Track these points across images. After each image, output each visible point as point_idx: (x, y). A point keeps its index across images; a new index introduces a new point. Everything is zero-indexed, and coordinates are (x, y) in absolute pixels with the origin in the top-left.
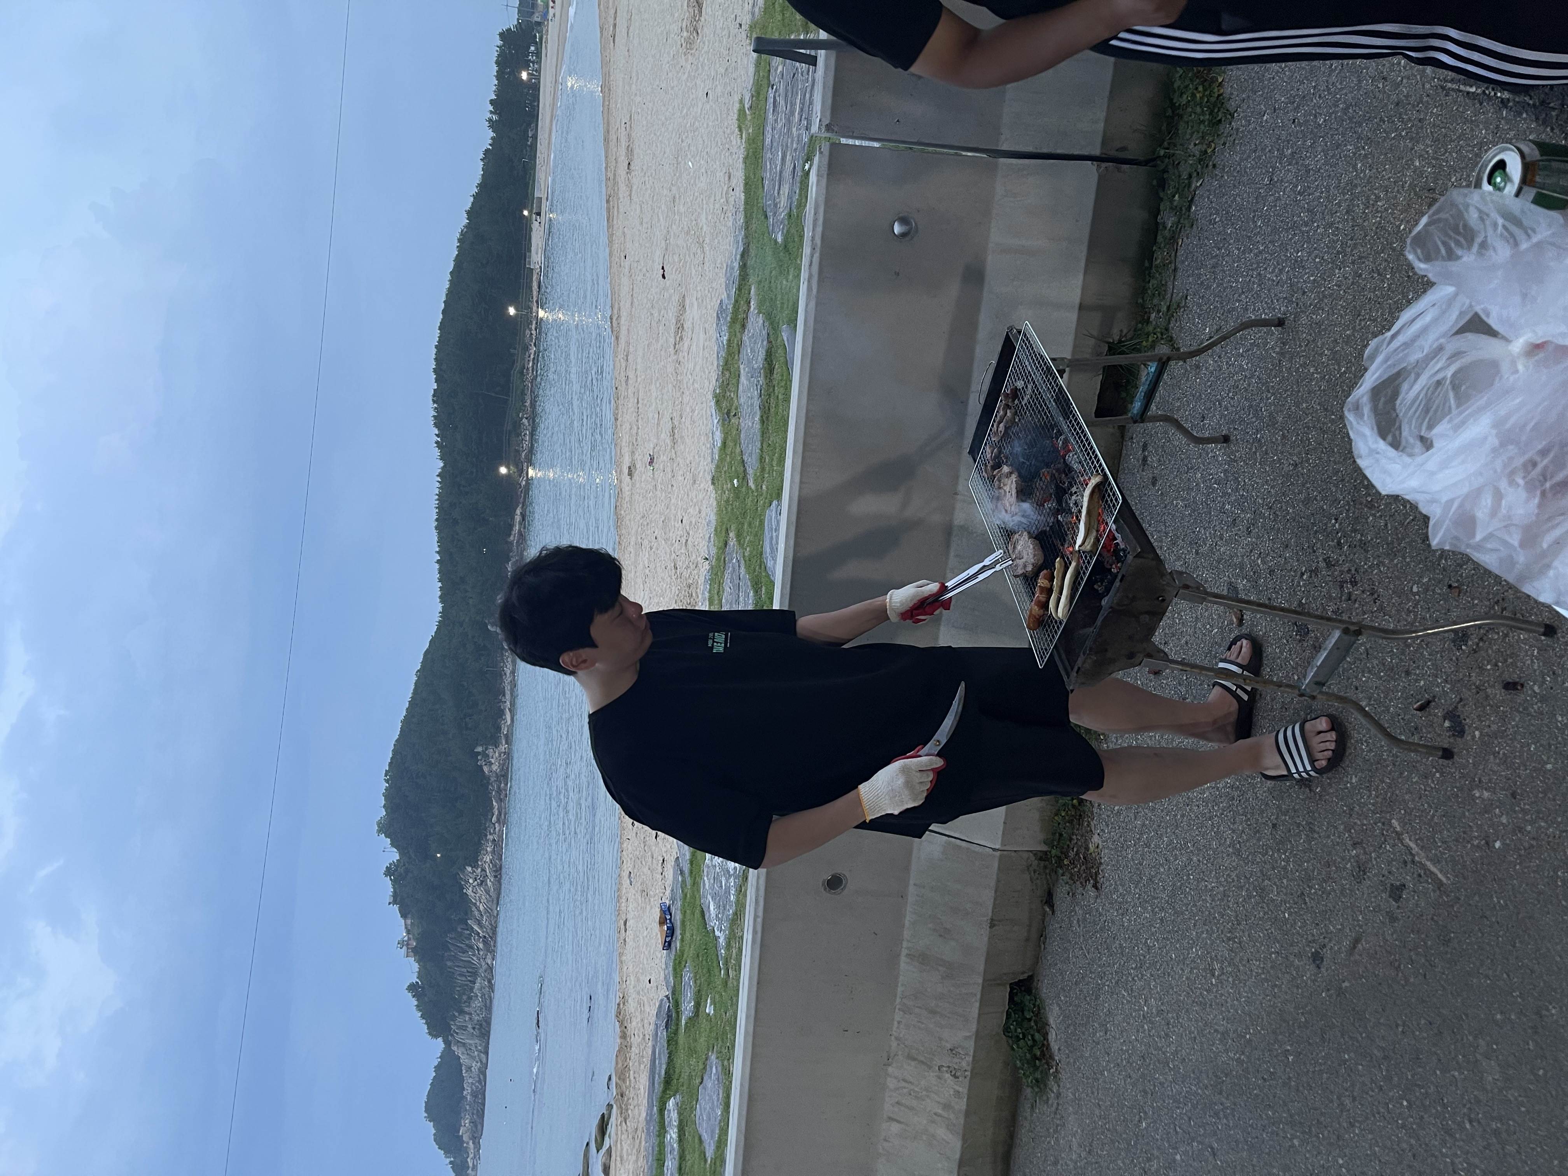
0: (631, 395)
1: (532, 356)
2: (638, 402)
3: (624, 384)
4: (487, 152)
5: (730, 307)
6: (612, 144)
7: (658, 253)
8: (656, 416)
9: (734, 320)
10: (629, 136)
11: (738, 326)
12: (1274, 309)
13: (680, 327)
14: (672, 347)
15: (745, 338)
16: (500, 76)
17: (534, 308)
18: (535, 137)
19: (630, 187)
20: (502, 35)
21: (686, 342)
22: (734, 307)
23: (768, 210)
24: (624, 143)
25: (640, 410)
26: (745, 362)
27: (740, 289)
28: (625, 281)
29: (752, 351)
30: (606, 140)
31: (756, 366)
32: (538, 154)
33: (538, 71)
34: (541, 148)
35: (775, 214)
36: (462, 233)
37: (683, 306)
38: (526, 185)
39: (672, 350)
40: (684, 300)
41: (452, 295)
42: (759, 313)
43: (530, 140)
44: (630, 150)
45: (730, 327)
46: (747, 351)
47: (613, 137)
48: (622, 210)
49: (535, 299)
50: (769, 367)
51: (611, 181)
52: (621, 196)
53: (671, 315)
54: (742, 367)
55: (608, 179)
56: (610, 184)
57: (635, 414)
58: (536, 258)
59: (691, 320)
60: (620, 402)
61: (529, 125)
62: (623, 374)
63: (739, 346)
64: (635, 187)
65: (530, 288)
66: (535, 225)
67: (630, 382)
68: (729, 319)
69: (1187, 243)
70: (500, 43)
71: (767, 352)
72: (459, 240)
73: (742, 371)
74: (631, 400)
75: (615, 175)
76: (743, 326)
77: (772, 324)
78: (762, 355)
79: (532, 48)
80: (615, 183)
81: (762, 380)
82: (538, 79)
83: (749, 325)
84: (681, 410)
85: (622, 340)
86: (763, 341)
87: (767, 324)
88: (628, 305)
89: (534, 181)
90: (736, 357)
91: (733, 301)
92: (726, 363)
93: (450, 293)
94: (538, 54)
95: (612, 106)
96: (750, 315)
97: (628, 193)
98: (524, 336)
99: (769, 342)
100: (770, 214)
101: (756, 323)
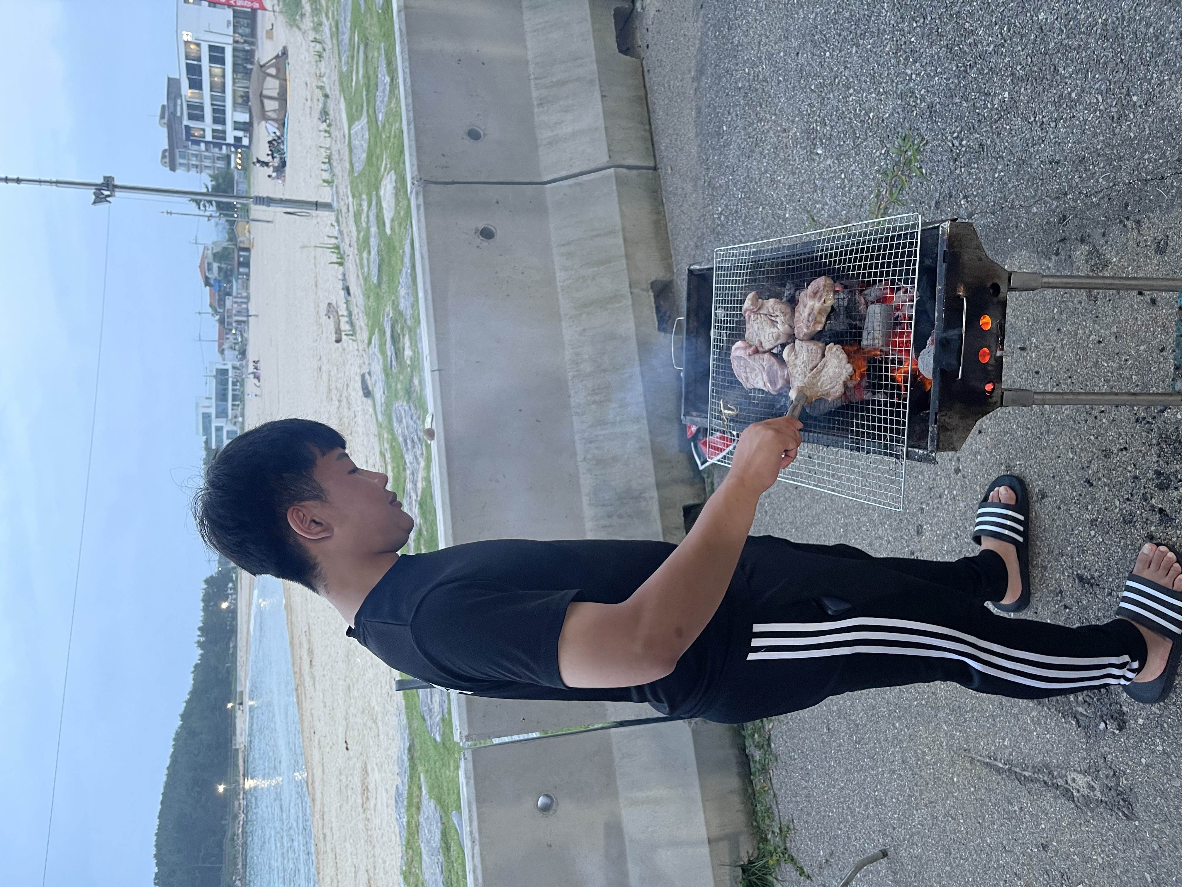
0: (329, 851)
1: (241, 823)
2: (336, 858)
3: (322, 841)
4: (196, 666)
5: (405, 793)
6: (297, 646)
7: (341, 729)
8: (353, 869)
9: (410, 805)
10: (309, 641)
11: (414, 809)
12: (874, 840)
13: (365, 789)
14: (360, 806)
15: (421, 820)
16: (205, 609)
17: (241, 781)
18: (235, 647)
19: (313, 678)
20: (207, 581)
21: (372, 802)
22: (408, 793)
23: (425, 714)
24: (306, 646)
25: (339, 865)
26: (425, 841)
27: (411, 777)
28: (316, 753)
29: (430, 831)
30: (292, 644)
31: (434, 845)
32: (239, 658)
33: (236, 600)
34: (241, 655)
35: (431, 717)
36: (177, 734)
37: (365, 771)
38: (230, 684)
39: (360, 810)
40: (366, 767)
41: (169, 787)
42: (430, 798)
43: (231, 650)
44: (311, 652)
45: (407, 810)
46: (424, 832)
47: (296, 641)
48: (308, 696)
49: (241, 772)
50: (446, 847)
51: (298, 674)
52: (307, 685)
53: (356, 780)
54: (422, 845)
55: (295, 673)
56: (298, 676)
57: (334, 869)
58: (241, 739)
59: (374, 782)
60: (320, 857)
61: (230, 639)
62: (320, 832)
63: (417, 826)
64: (317, 679)
65: (237, 765)
66: (239, 713)
67: (328, 838)
68: (405, 803)
69: (776, 774)
70: (205, 586)
71: (442, 833)
72: (175, 740)
73: (423, 849)
74: (330, 855)
75: (300, 669)
76: (419, 809)
77: (442, 807)
78: (438, 836)
79: (230, 585)
80: (301, 675)
81: (441, 858)
82: (236, 605)
83: (424, 808)
84: (374, 863)
85: (318, 802)
86: (437, 823)
87: (438, 808)
88: (320, 771)
89: (236, 679)
90: (416, 837)
91: (407, 788)
92: (408, 842)
93: (167, 785)
94: (235, 588)
95: (294, 619)
96: (423, 798)
97: (312, 683)
98: (234, 806)
99: (443, 824)
100: (427, 718)
101: (429, 806)
